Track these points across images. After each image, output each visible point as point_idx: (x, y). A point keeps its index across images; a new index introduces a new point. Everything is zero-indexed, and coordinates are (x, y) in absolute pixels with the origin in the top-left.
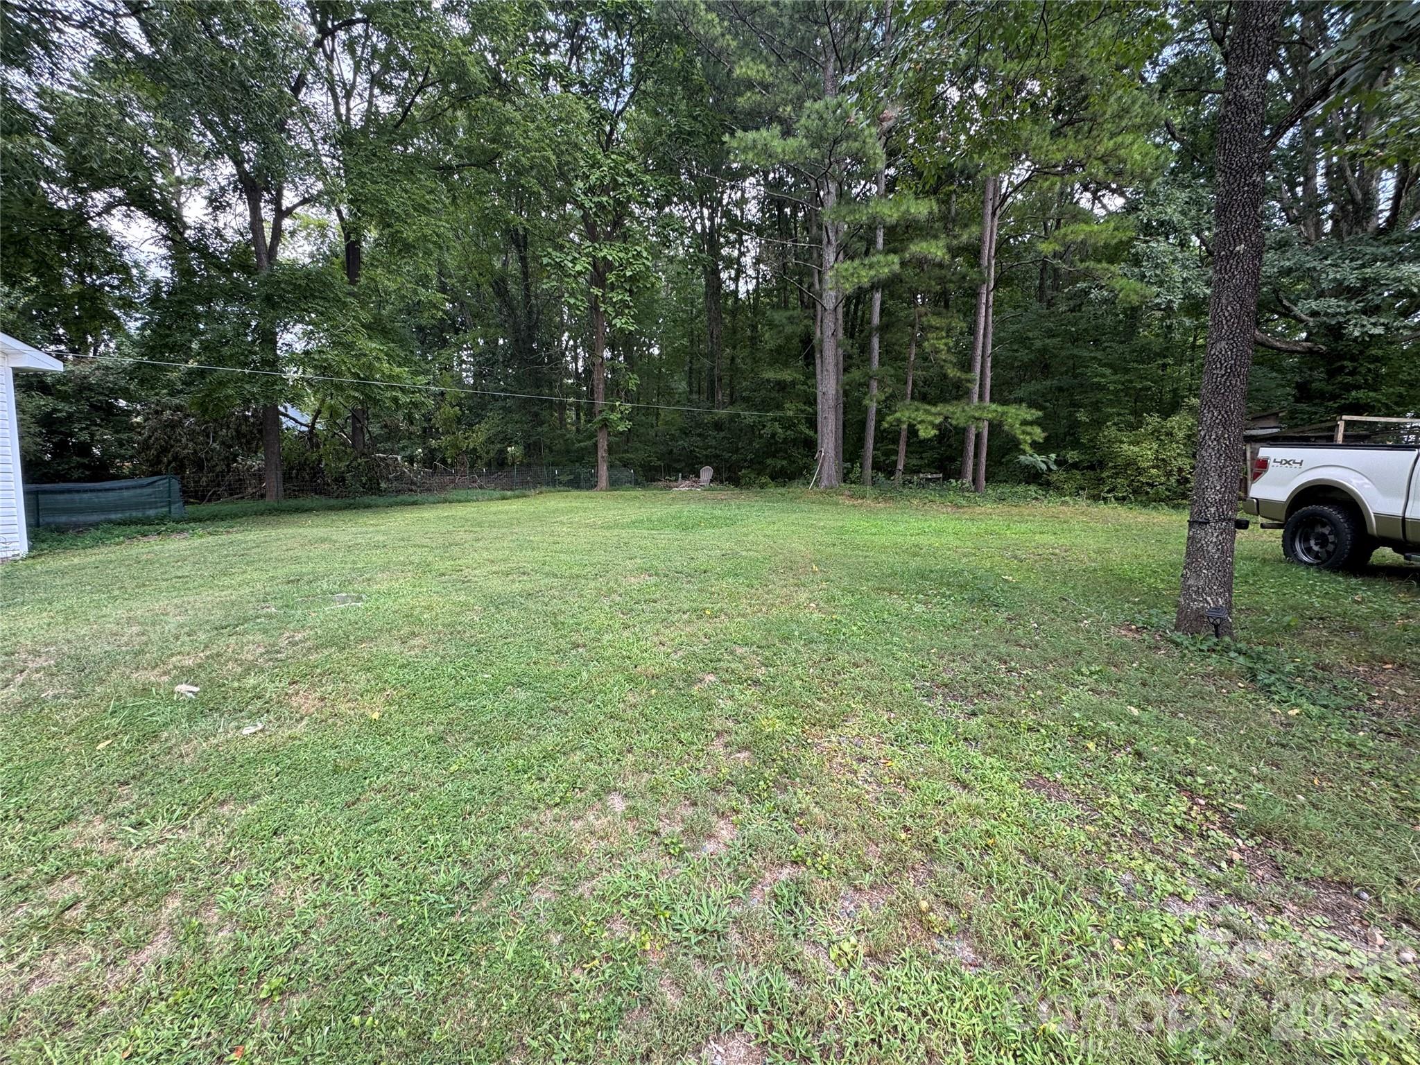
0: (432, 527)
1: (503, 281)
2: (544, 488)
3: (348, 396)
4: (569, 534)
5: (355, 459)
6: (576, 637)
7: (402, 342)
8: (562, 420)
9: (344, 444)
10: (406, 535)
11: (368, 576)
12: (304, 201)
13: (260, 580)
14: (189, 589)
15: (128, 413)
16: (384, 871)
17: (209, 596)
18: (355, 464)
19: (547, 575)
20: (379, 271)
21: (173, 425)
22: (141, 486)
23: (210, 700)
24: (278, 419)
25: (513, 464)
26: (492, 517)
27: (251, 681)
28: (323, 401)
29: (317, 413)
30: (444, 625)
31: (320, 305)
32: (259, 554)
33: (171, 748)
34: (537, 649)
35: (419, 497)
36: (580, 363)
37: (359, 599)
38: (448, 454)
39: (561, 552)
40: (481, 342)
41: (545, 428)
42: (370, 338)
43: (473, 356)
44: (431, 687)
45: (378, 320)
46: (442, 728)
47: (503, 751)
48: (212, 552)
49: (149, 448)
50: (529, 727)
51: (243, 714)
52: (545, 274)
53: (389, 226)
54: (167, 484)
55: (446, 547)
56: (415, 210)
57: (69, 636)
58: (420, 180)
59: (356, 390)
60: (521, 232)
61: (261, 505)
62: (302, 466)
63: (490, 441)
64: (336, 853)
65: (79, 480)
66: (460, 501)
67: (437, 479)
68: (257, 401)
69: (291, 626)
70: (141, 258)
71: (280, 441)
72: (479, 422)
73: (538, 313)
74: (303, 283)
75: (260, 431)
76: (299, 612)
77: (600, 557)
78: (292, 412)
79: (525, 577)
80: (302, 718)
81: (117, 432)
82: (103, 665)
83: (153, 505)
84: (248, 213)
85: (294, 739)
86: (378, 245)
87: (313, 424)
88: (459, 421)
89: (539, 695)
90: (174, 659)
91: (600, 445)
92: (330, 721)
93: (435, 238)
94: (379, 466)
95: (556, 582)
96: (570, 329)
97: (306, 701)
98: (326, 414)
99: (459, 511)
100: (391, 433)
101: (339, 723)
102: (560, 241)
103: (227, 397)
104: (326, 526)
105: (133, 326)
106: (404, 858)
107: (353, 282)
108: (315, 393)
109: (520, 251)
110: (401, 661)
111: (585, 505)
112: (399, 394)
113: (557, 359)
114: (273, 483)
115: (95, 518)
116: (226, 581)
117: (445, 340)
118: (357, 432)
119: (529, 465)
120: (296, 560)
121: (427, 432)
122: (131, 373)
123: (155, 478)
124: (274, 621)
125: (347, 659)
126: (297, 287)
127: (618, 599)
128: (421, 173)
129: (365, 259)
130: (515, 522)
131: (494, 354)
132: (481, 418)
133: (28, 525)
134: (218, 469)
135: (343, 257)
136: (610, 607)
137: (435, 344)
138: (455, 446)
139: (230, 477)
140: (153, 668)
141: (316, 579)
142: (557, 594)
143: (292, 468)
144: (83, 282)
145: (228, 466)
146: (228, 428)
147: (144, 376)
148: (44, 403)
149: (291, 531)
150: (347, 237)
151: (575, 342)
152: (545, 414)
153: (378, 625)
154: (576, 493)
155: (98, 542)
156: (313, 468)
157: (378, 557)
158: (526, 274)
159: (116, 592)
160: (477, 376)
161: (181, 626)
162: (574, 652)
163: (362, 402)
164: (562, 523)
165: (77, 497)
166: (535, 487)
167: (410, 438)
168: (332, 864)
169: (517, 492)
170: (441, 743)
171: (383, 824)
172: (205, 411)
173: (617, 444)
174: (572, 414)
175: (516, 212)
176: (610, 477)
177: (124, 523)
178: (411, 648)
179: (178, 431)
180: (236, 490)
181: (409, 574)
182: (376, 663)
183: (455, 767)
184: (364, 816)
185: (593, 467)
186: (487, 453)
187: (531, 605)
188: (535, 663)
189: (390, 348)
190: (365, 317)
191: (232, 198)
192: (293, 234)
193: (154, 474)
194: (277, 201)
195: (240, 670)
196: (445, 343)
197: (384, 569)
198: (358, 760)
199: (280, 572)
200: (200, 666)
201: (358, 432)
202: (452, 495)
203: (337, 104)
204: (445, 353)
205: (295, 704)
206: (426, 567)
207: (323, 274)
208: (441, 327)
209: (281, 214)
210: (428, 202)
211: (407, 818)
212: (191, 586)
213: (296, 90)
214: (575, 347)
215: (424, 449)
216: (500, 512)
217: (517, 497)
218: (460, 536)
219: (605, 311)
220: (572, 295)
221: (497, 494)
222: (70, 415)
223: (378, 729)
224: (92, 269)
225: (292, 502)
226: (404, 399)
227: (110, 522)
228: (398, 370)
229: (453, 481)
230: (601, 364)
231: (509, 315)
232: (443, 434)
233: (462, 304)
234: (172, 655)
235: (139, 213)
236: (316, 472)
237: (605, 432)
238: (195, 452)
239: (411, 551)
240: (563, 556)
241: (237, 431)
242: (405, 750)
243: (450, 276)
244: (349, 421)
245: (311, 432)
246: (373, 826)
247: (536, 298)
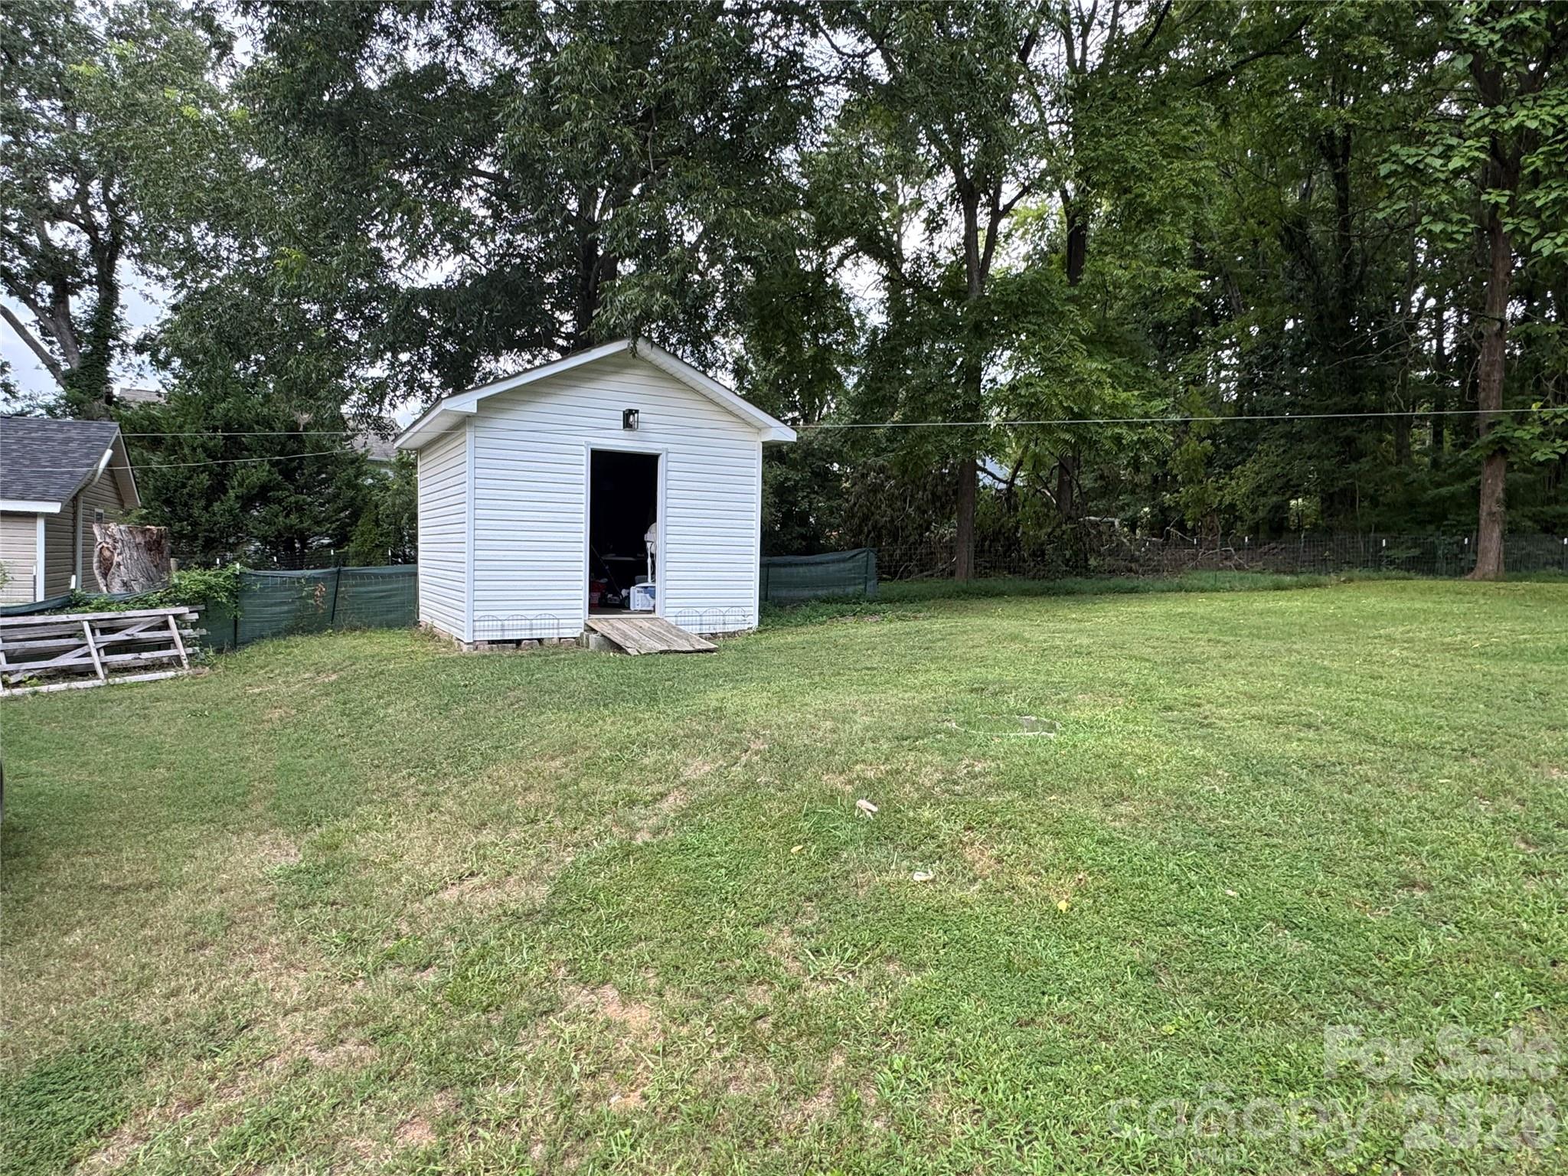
0: (1158, 629)
1: (1301, 223)
2: (1356, 572)
3: (1058, 440)
4: (1404, 661)
5: (1059, 525)
6: (1409, 865)
7: (1134, 355)
8: (1402, 449)
9: (1047, 505)
10: (1119, 640)
11: (1064, 695)
12: (1025, 191)
13: (942, 684)
14: (875, 684)
15: (838, 477)
16: (1060, 1145)
17: (895, 697)
18: (1058, 532)
19: (1355, 735)
20: (1108, 259)
21: (876, 489)
22: (844, 561)
23: (887, 826)
24: (976, 475)
25: (1299, 528)
26: (1254, 620)
27: (926, 814)
28: (1027, 447)
29: (1019, 465)
30: (1167, 792)
31: (1032, 322)
32: (943, 648)
33: (848, 873)
34: (1327, 870)
35: (1140, 582)
36: (1449, 336)
37: (1052, 728)
38: (1189, 514)
39: (1387, 695)
40: (1255, 330)
41: (1365, 464)
42: (1090, 355)
43: (1239, 356)
44: (1142, 886)
45: (1102, 326)
46: (1154, 956)
47: (1254, 1033)
48: (899, 641)
49: (853, 517)
50: (1303, 1008)
51: (916, 853)
52: (1384, 193)
53: (1127, 191)
54: (865, 558)
55: (1178, 664)
56: (1165, 156)
57: (780, 722)
58: (1175, 109)
59: (1067, 431)
60: (1338, 131)
61: (950, 585)
62: (996, 536)
63: (1259, 491)
64: (1001, 1085)
65: (798, 553)
66: (1202, 590)
67: (1168, 554)
68: (955, 455)
69: (971, 751)
70: (863, 306)
71: (975, 503)
72: (1243, 462)
73: (1365, 263)
74: (1015, 298)
75: (955, 493)
76: (981, 733)
77: (1476, 714)
78: (991, 465)
79: (1311, 734)
80: (975, 880)
81: (829, 499)
82: (802, 760)
83: (852, 581)
84: (963, 226)
85: (965, 904)
86: (1110, 222)
87: (1013, 479)
88: (1210, 463)
89: (1325, 955)
90: (858, 767)
91: (1486, 490)
92: (1007, 894)
93: (1192, 189)
94: (1088, 534)
95: (1372, 752)
96: (1429, 278)
97: (981, 857)
98: (1028, 464)
99: (1201, 606)
100: (1109, 487)
101: (1017, 901)
102: (1418, 126)
103: (927, 453)
104: (1017, 618)
105: (851, 381)
106: (1087, 1139)
107: (1074, 282)
108: (1018, 439)
109: (1336, 166)
110: (1101, 833)
111: (1446, 608)
112: (1124, 431)
113: (1399, 337)
114: (964, 557)
115: (807, 593)
116: (911, 680)
117: (1197, 338)
118: (1064, 487)
119: (1329, 531)
120: (982, 661)
121: (1158, 484)
122: (847, 435)
123: (856, 551)
124: (954, 740)
125: (1031, 812)
126: (1008, 305)
127: (1515, 809)
128: (1176, 99)
129: (1092, 246)
130: (1296, 630)
131: (1276, 347)
132: (1246, 453)
133: (760, 599)
134: (912, 539)
135: (1063, 251)
136: (1495, 822)
137: (1178, 346)
138: (1200, 501)
139: (922, 550)
140: (841, 774)
141: (1002, 692)
142: (1372, 774)
143: (984, 539)
144: (817, 345)
145: (921, 535)
146: (925, 490)
147: (855, 439)
148: (779, 470)
149: (978, 621)
150: (1071, 223)
151: (1440, 299)
152: (1367, 439)
153: (1075, 771)
154: (1424, 583)
155: (808, 619)
156: (1008, 539)
157: (1079, 668)
158: (1343, 202)
159: (817, 679)
160: (1244, 386)
161: (867, 729)
162: (1404, 894)
163: (1073, 447)
164: (1390, 639)
165: (794, 570)
166: (1338, 570)
167: (1133, 492)
168: (996, 1099)
169: (1303, 578)
170: (1150, 981)
171: (1061, 1071)
172: (904, 472)
173: (1530, 487)
174: (1423, 436)
175: (1332, 103)
176: (1507, 552)
177: (827, 601)
178: (1117, 817)
179: (879, 496)
180: (925, 566)
181: (1121, 701)
182: (1067, 827)
183: (1169, 1029)
184: (1039, 1050)
185: (1467, 533)
186: (1254, 510)
187: (1319, 786)
188: (1321, 894)
189: (1115, 366)
190: (1086, 326)
191: (949, 213)
192: (1008, 236)
193: (857, 546)
194: (994, 202)
195: (916, 796)
196: (1195, 341)
197: (1087, 687)
198: (1037, 963)
199: (966, 675)
200: (880, 781)
201: (1066, 487)
202: (1193, 579)
203: (1070, 49)
204: (1195, 357)
205: (969, 858)
206: (1144, 694)
207: (1038, 281)
208: (1193, 318)
209: (997, 215)
210: (1185, 139)
211: (1095, 1077)
212: (878, 680)
213: (1024, 54)
214: (1439, 311)
215: (1153, 507)
216: (1269, 611)
217: (1303, 586)
218: (1201, 647)
219: (1517, 230)
220: (1439, 215)
221: (1268, 579)
222: (797, 482)
223: (1062, 925)
224: (824, 327)
225: (982, 583)
226: (1129, 437)
227: (817, 598)
228: (1124, 395)
229: (1194, 557)
230: (1500, 334)
231: (1309, 278)
232: (1183, 484)
233: (1226, 278)
234: (857, 762)
235: (866, 258)
236: (1012, 544)
237: (1500, 463)
238: (892, 521)
239: (1124, 665)
240: (1389, 705)
241: (933, 494)
242: (1100, 972)
243: (1211, 239)
244: (1056, 472)
245: (1009, 489)
246: (1050, 1069)
247: (1361, 238)
